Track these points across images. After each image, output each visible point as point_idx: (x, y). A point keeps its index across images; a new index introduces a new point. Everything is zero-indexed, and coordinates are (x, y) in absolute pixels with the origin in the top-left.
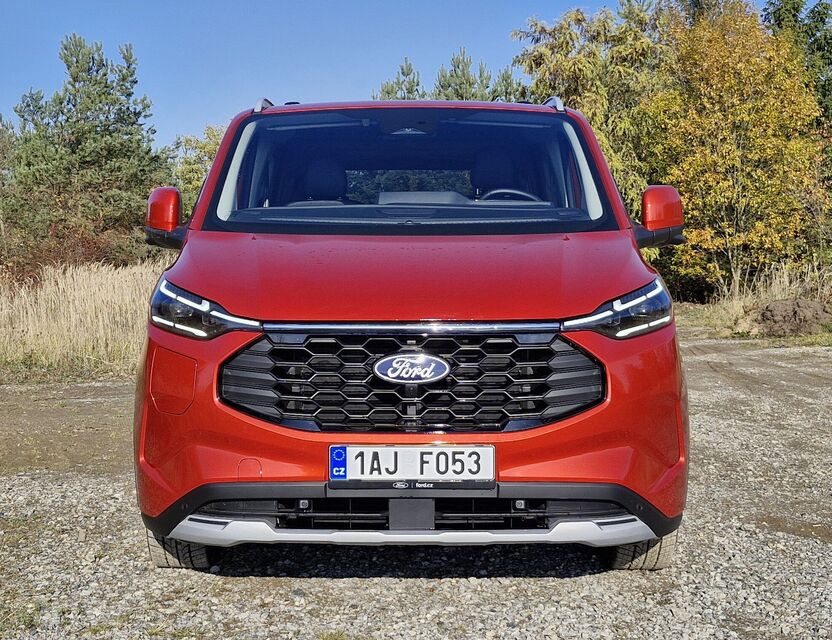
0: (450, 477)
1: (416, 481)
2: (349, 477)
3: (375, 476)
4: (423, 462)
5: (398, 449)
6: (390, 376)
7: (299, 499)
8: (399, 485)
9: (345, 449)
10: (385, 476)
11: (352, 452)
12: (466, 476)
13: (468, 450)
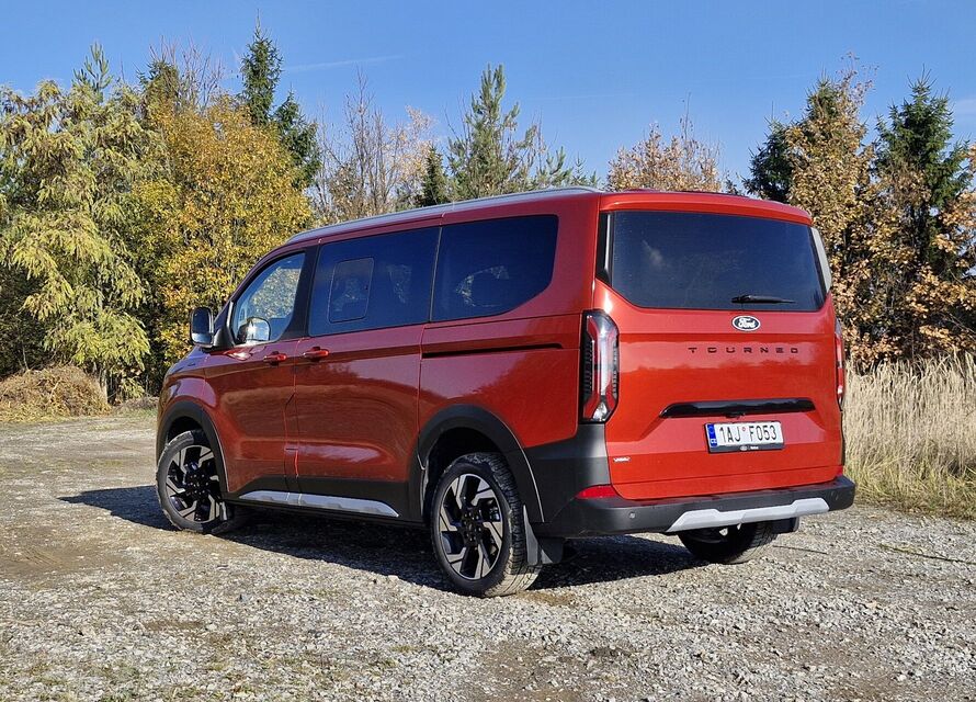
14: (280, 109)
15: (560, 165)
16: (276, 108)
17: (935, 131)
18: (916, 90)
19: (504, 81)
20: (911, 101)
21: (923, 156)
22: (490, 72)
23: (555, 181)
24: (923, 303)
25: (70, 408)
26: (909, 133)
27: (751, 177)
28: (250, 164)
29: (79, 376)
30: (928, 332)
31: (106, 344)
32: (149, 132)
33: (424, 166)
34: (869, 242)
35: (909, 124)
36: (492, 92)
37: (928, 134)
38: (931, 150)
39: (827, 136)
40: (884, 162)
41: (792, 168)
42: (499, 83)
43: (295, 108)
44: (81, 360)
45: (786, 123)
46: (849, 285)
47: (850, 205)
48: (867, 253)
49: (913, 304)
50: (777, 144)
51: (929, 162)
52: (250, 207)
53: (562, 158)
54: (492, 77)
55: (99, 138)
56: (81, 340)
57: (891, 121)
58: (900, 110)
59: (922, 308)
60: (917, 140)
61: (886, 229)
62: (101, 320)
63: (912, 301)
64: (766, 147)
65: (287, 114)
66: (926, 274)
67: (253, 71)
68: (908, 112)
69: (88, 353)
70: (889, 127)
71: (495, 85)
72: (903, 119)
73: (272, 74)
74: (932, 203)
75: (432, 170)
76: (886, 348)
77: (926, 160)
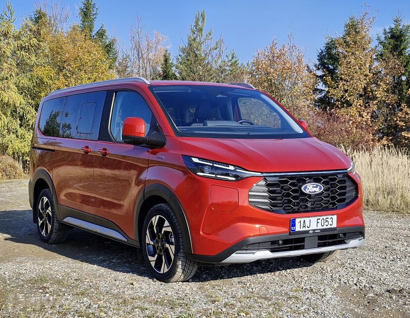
0: (325, 227)
1: (315, 230)
2: (296, 230)
3: (304, 229)
4: (318, 222)
5: (310, 218)
6: (307, 192)
7: (279, 241)
8: (311, 232)
9: (295, 220)
10: (307, 229)
11: (297, 221)
12: (329, 226)
13: (330, 217)
14: (98, 32)
15: (232, 58)
16: (96, 32)
17: (405, 40)
18: (396, 21)
19: (205, 18)
20: (393, 26)
21: (399, 52)
22: (199, 14)
23: (231, 65)
24: (402, 121)
25: (7, 175)
26: (392, 41)
27: (318, 63)
28: (90, 58)
29: (10, 160)
30: (406, 135)
31: (23, 145)
32: (41, 43)
33: (162, 59)
34: (376, 93)
35: (393, 37)
36: (200, 23)
37: (401, 41)
38: (403, 49)
39: (355, 43)
40: (381, 55)
41: (338, 59)
42: (203, 19)
43: (105, 31)
44: (11, 153)
45: (334, 37)
46: (368, 113)
47: (366, 76)
48: (375, 98)
49: (398, 122)
50: (330, 47)
51: (402, 55)
52: (89, 79)
53: (233, 54)
54: (200, 16)
55: (18, 46)
56: (10, 143)
57: (384, 36)
58: (388, 31)
59: (402, 124)
60: (396, 45)
61: (384, 87)
62: (19, 134)
63: (397, 120)
64: (324, 48)
65: (101, 34)
66: (404, 108)
67: (84, 14)
68: (392, 32)
69: (14, 149)
70: (383, 39)
71: (201, 20)
72: (389, 35)
73: (93, 16)
74: (403, 74)
75: (166, 60)
76: (385, 143)
77: (401, 54)
